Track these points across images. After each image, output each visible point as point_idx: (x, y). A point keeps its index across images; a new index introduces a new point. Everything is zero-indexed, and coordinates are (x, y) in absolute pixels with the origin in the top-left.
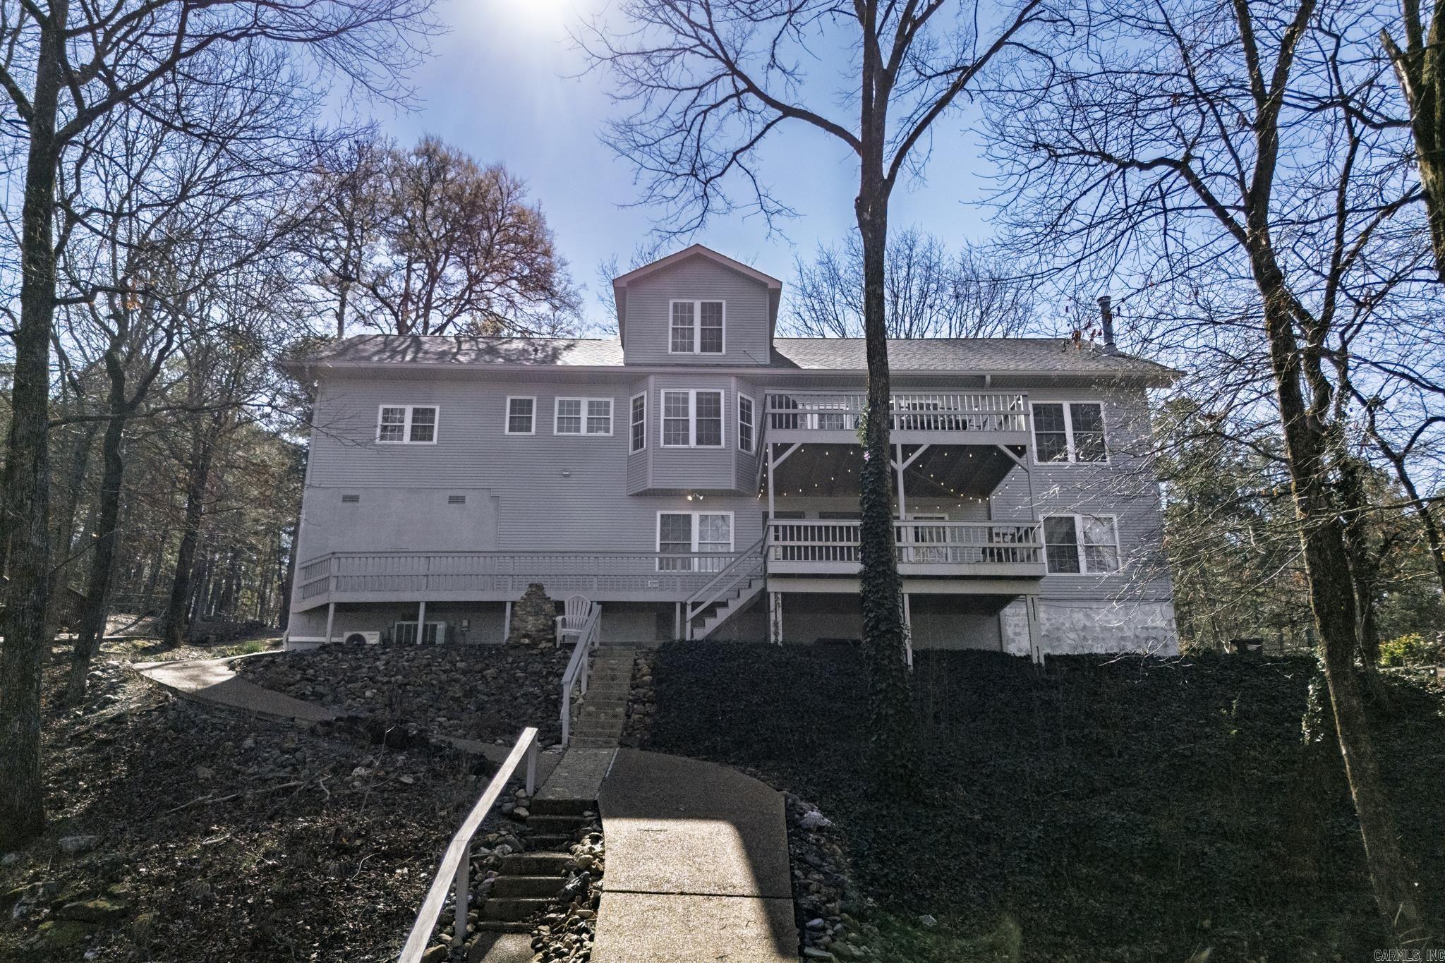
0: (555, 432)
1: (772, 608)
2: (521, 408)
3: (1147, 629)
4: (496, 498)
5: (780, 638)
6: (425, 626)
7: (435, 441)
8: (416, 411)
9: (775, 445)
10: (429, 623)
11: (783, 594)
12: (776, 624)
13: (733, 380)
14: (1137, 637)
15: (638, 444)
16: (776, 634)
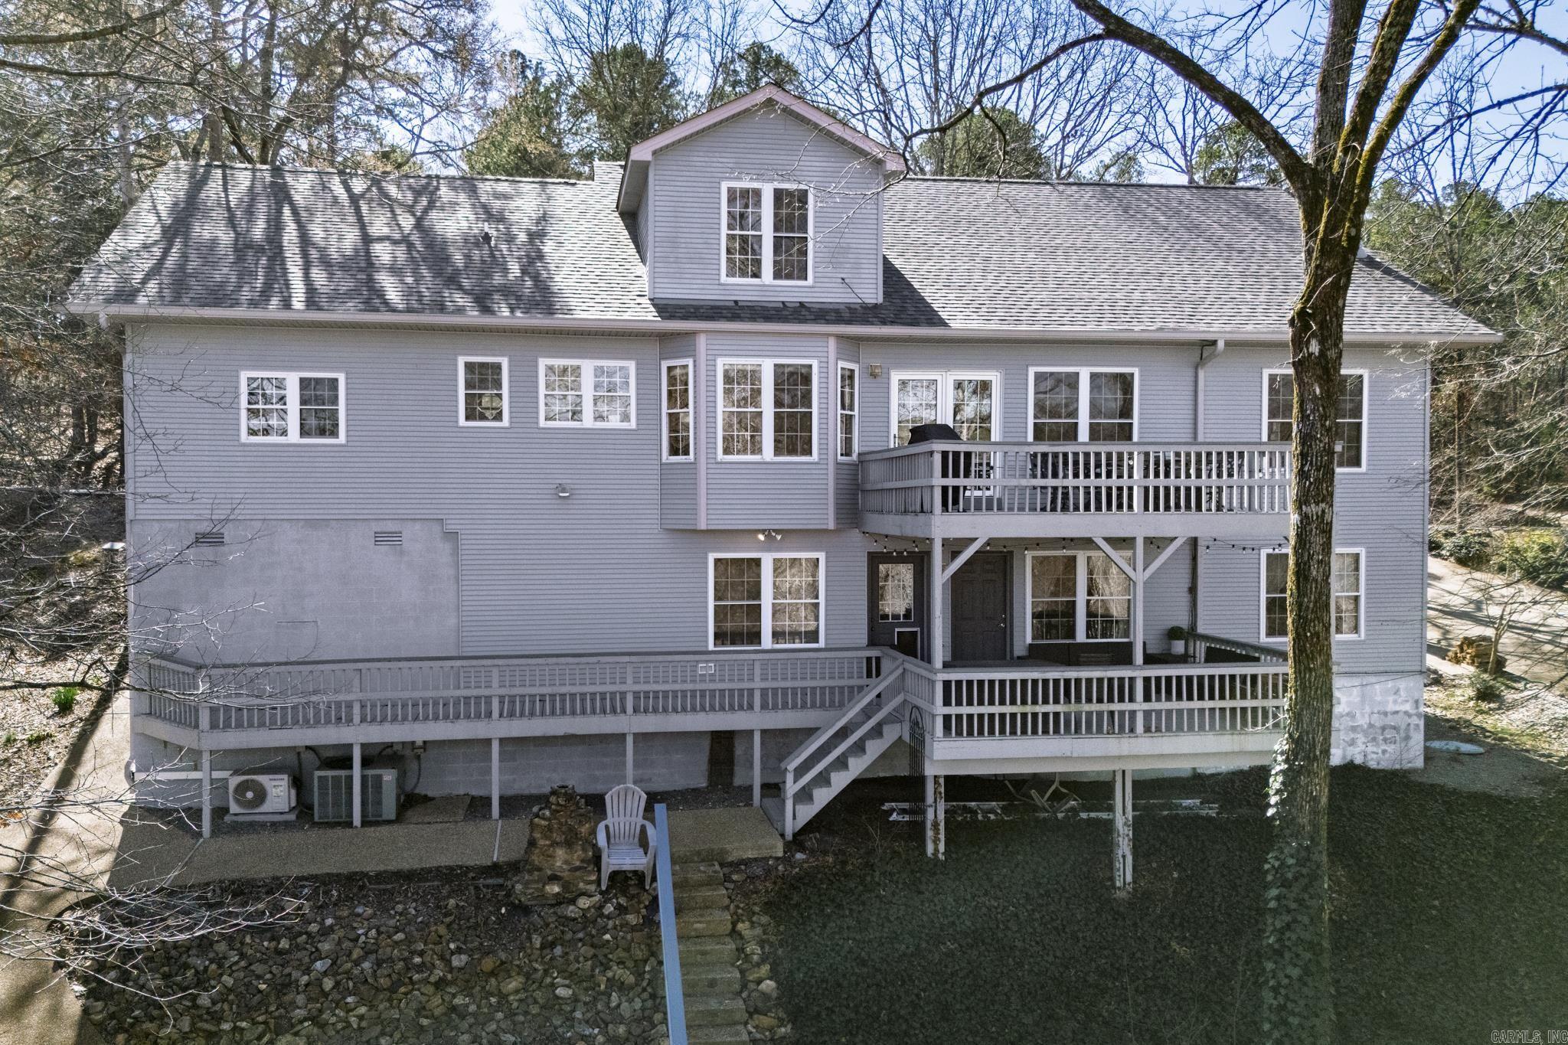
0: (542, 423)
1: (930, 799)
2: (483, 377)
3: (1385, 714)
4: (452, 536)
5: (942, 847)
6: (364, 778)
7: (342, 438)
8: (304, 383)
9: (946, 542)
10: (371, 772)
11: (947, 778)
12: (936, 825)
13: (832, 342)
14: (1371, 726)
15: (678, 447)
16: (936, 841)
